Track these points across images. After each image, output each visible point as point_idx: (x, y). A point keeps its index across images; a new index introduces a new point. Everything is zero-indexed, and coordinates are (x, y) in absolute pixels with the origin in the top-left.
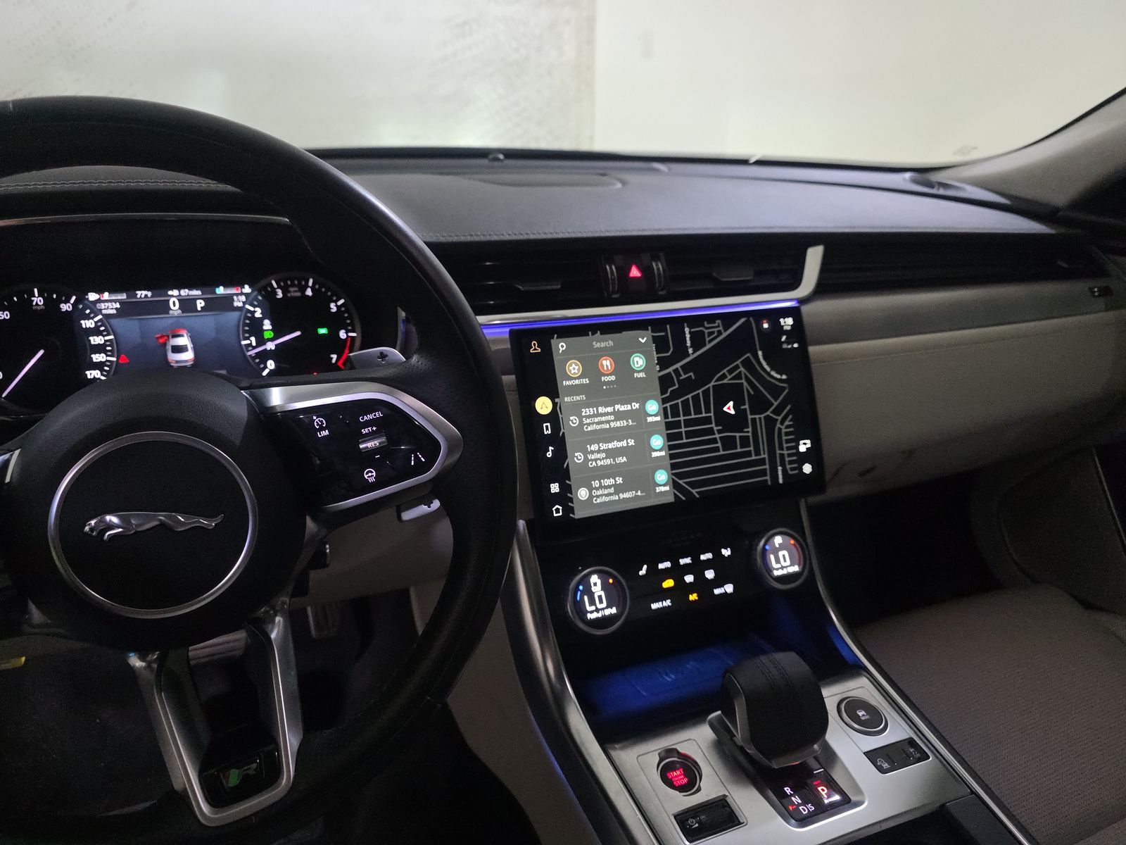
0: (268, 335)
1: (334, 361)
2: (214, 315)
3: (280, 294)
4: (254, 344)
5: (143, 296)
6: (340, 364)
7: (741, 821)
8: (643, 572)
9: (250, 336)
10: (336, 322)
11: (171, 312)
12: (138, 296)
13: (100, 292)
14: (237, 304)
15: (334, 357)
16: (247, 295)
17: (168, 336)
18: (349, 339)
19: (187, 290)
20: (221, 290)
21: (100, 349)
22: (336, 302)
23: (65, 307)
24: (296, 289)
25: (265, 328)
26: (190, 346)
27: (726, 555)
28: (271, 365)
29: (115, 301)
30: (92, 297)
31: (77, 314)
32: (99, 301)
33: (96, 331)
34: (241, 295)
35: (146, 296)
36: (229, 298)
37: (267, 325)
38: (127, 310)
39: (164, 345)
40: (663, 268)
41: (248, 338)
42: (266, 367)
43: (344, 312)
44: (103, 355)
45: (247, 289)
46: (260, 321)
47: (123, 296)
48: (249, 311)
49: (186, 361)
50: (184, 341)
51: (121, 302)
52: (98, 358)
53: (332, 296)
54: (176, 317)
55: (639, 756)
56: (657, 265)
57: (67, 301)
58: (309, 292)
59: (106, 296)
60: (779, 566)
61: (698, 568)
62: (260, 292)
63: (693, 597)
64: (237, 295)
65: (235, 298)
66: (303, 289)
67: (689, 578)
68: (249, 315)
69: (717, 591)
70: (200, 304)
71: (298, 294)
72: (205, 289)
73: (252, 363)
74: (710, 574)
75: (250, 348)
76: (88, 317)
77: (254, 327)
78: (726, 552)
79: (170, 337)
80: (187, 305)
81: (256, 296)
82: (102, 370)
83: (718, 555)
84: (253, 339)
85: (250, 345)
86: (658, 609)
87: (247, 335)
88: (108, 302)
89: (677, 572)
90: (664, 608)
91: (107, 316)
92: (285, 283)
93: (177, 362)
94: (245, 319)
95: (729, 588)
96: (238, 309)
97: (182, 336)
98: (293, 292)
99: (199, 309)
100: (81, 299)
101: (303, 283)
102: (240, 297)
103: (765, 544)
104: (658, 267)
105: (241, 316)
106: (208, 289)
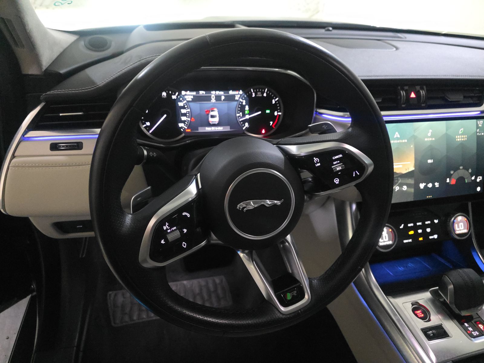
0: (247, 112)
1: (271, 125)
2: (228, 103)
3: (254, 95)
4: (241, 116)
5: (202, 94)
6: (273, 126)
7: (450, 335)
8: (402, 227)
9: (240, 112)
10: (274, 108)
11: (212, 101)
12: (200, 94)
13: (186, 91)
14: (237, 98)
15: (271, 123)
16: (241, 95)
17: (210, 111)
18: (278, 115)
19: (218, 92)
20: (231, 92)
21: (185, 115)
22: (275, 99)
23: (174, 97)
24: (260, 93)
25: (246, 109)
26: (218, 115)
27: (436, 223)
28: (247, 125)
29: (191, 95)
30: (183, 93)
31: (178, 100)
32: (186, 95)
33: (183, 108)
34: (238, 94)
35: (203, 94)
36: (234, 96)
37: (247, 108)
38: (196, 99)
39: (208, 114)
40: (425, 93)
41: (239, 113)
42: (245, 126)
43: (277, 104)
44: (185, 117)
45: (241, 92)
46: (245, 106)
47: (194, 93)
48: (241, 102)
49: (215, 122)
50: (215, 113)
51: (194, 96)
52: (183, 118)
53: (274, 96)
54: (213, 103)
55: (403, 303)
56: (423, 92)
57: (175, 94)
58: (265, 95)
59: (188, 93)
60: (459, 229)
61: (424, 227)
62: (246, 94)
63: (421, 239)
64: (237, 94)
65: (236, 95)
66: (263, 93)
67: (420, 231)
68: (241, 103)
69: (431, 237)
70: (223, 98)
71: (261, 95)
72: (225, 91)
73: (240, 123)
74: (428, 230)
75: (240, 118)
76: (181, 101)
77: (242, 109)
78: (436, 221)
79: (211, 111)
80: (218, 98)
81: (244, 96)
82: (185, 123)
83: (432, 222)
84: (241, 113)
85: (240, 116)
86: (406, 243)
87: (239, 112)
88: (189, 95)
89: (415, 228)
90: (409, 242)
91: (188, 101)
92: (256, 90)
93: (212, 122)
94: (239, 105)
95: (436, 236)
96: (237, 101)
97: (215, 111)
98: (259, 95)
99: (222, 100)
100: (180, 94)
101: (263, 90)
102: (238, 95)
103: (454, 220)
104: (423, 93)
105: (238, 103)
106: (226, 92)
